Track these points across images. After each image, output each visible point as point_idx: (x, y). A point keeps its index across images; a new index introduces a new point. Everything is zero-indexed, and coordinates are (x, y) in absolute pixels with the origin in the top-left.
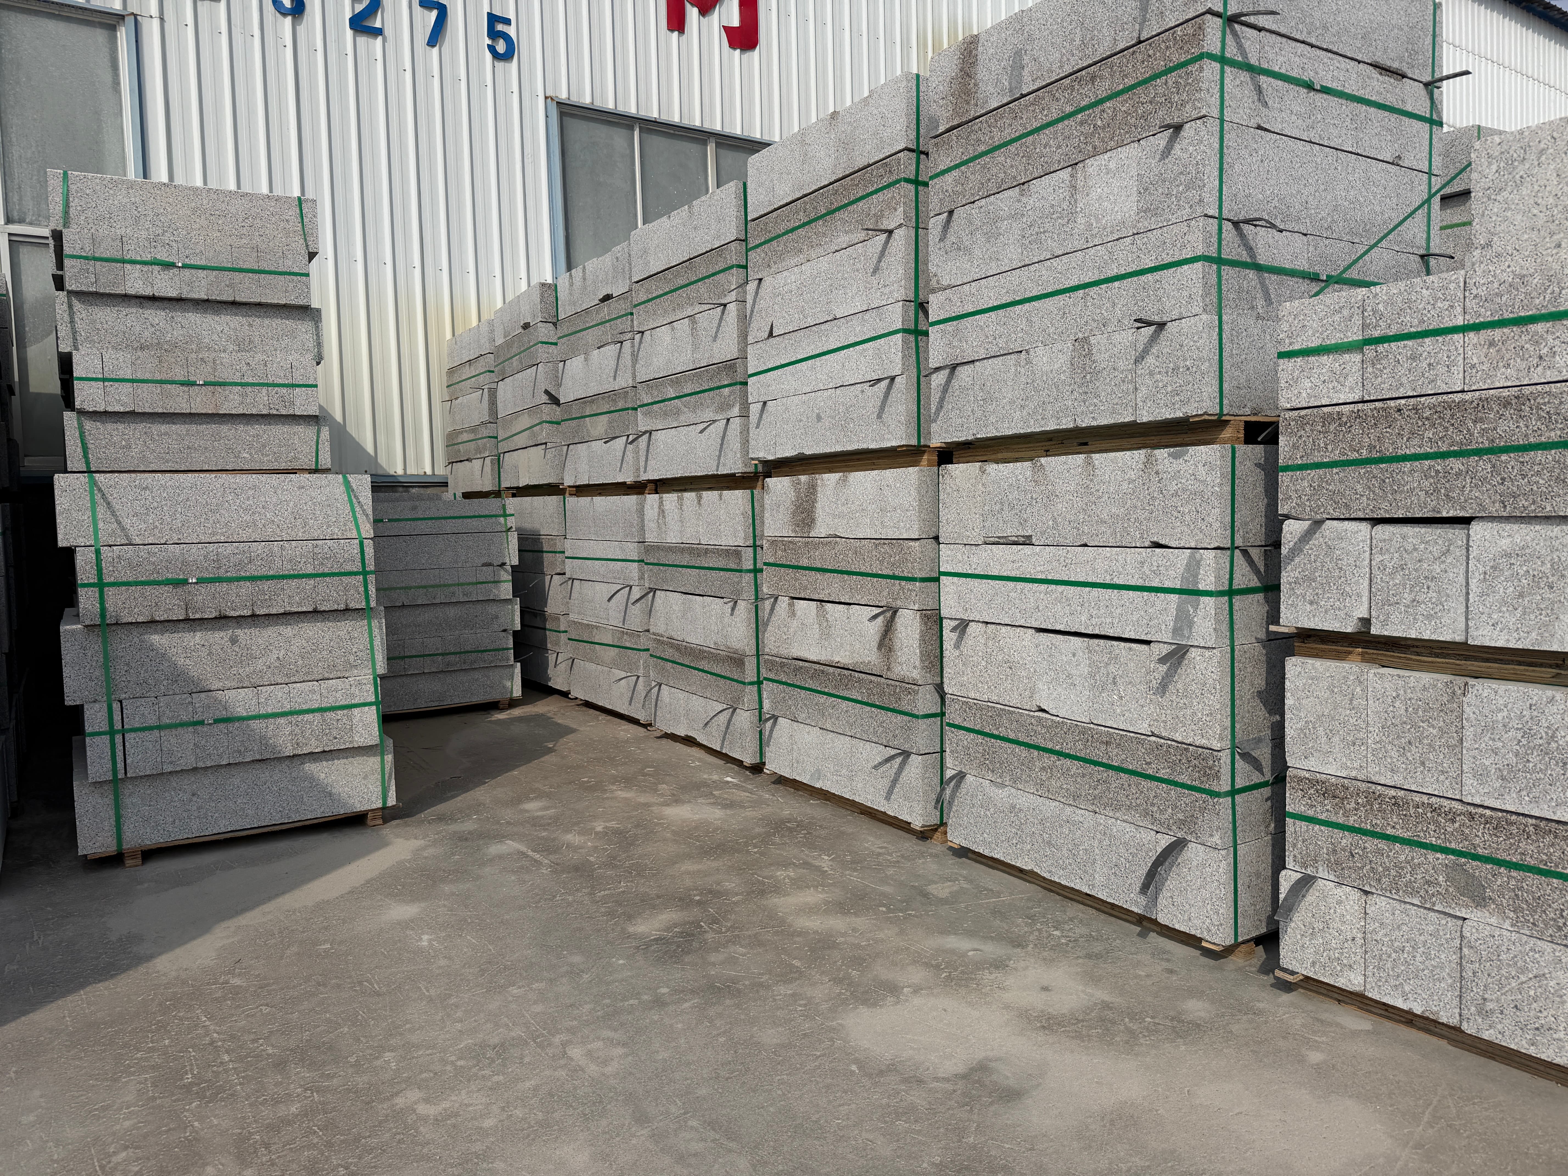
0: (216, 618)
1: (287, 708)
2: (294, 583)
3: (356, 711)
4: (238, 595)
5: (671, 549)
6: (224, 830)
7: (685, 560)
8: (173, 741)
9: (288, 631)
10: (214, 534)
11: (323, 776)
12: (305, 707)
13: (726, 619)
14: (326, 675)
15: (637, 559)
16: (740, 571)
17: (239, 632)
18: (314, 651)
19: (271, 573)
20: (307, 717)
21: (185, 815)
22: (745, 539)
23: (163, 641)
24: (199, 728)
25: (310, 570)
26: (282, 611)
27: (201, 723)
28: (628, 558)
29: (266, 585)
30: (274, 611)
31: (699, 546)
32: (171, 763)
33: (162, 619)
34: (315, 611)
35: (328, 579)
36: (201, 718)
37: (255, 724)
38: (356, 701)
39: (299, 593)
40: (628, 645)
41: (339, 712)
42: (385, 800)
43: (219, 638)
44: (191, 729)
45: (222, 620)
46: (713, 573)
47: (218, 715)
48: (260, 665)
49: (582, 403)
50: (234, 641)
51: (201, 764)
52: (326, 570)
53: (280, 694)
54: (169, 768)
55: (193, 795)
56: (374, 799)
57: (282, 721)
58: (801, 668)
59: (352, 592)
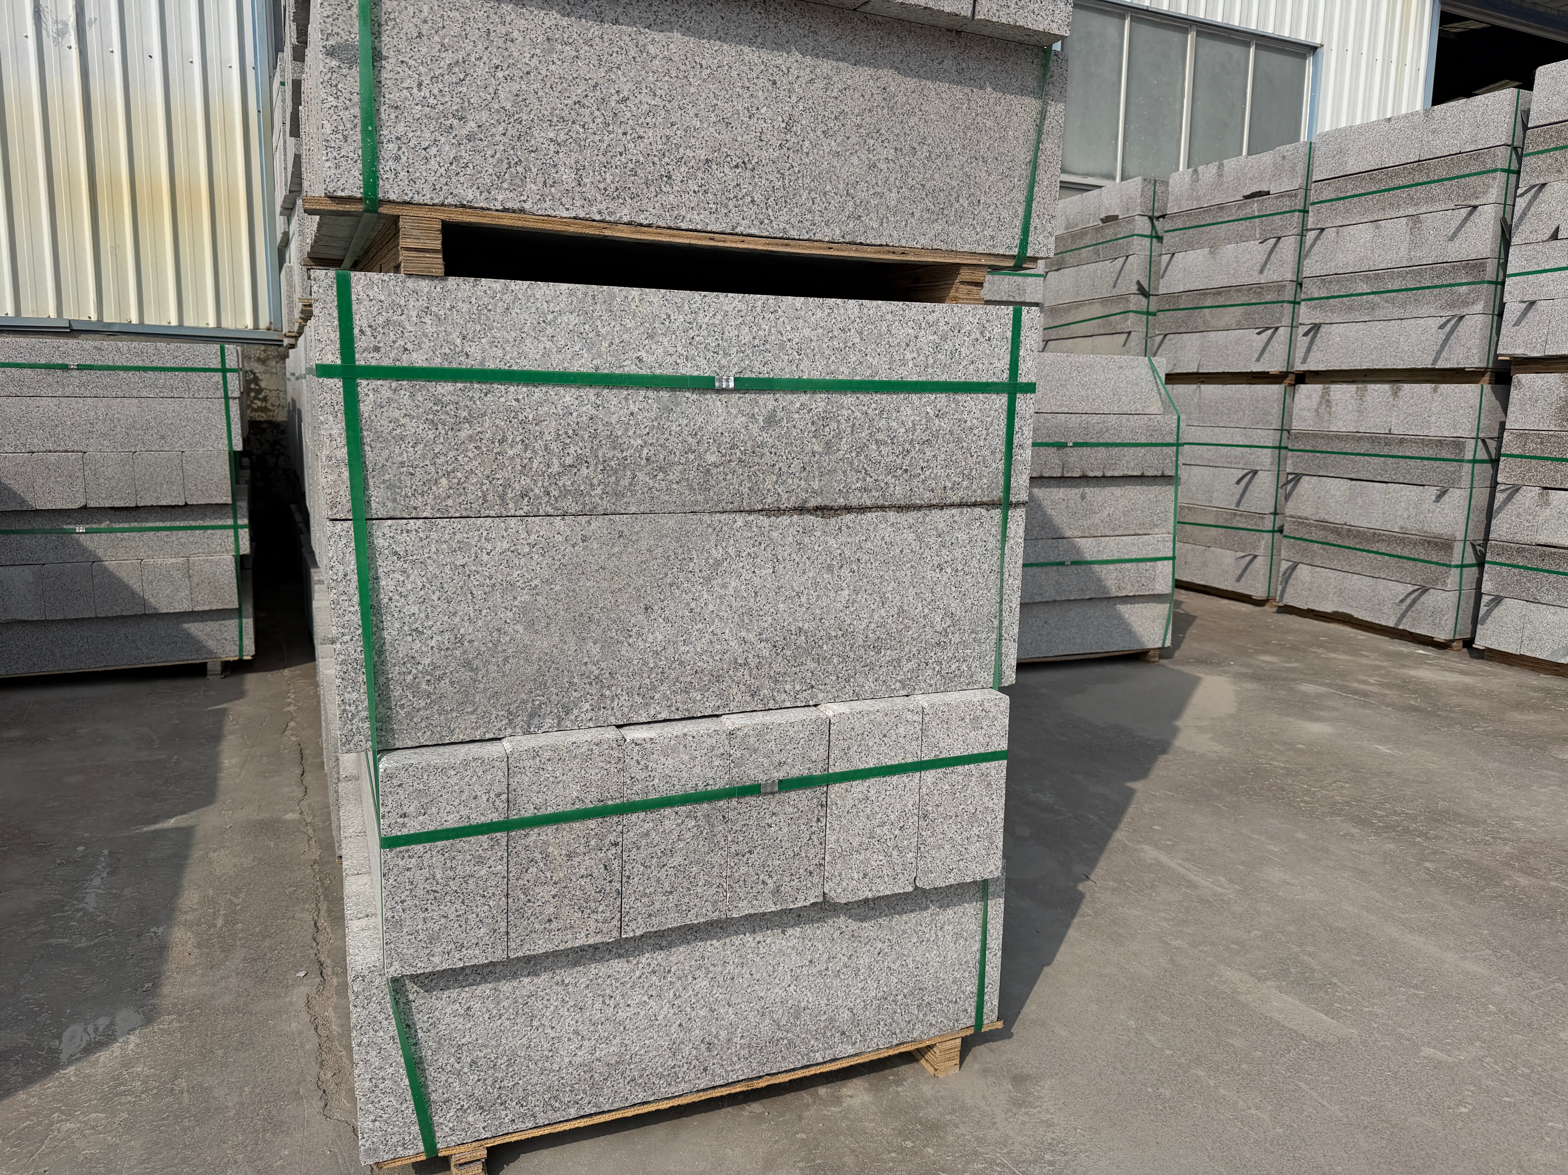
0: (1080, 477)
1: (1116, 557)
2: (1132, 450)
3: (1159, 563)
4: (1096, 459)
5: (1338, 437)
6: (1061, 653)
7: (1364, 447)
8: (1043, 577)
9: (1117, 491)
10: (1061, 405)
11: (1127, 616)
12: (1127, 557)
13: (1426, 506)
14: (1138, 531)
15: (1271, 445)
16: (1462, 461)
17: (1087, 490)
18: (1132, 510)
19: (1118, 441)
20: (1128, 565)
21: (1039, 638)
22: (1471, 431)
23: (1040, 494)
24: (1060, 568)
25: (1143, 440)
26: (1121, 474)
27: (1062, 564)
28: (1255, 444)
29: (1115, 451)
30: (1116, 474)
31: (1389, 436)
32: (1040, 594)
33: (1047, 475)
34: (1142, 476)
35: (1153, 448)
36: (1063, 560)
37: (1096, 568)
38: (1160, 555)
39: (1134, 460)
40: (1241, 525)
41: (1148, 563)
42: (1164, 643)
43: (1073, 493)
44: (1055, 568)
45: (1085, 479)
46: (1411, 462)
47: (1076, 558)
48: (1096, 519)
49: (1200, 294)
50: (1083, 497)
51: (1058, 598)
52: (1154, 441)
53: (1113, 545)
54: (1038, 599)
55: (1046, 622)
56: (1157, 639)
57: (1111, 567)
58: (1554, 553)
59: (1168, 461)
